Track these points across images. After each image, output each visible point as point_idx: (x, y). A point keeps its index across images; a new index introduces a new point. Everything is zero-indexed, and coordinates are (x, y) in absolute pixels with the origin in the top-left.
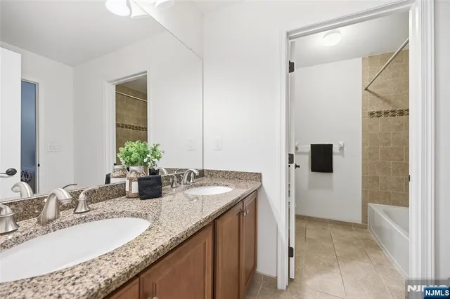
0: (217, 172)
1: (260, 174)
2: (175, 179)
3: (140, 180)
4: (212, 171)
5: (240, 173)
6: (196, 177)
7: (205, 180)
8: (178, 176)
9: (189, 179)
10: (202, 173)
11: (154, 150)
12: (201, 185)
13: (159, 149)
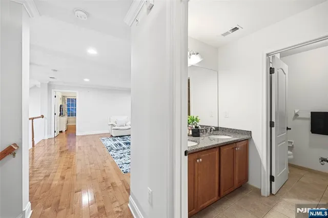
0: (226, 129)
1: (251, 132)
2: (205, 131)
3: (192, 130)
4: (223, 128)
5: (239, 130)
6: (214, 131)
7: (219, 132)
8: (206, 130)
9: (211, 131)
10: (217, 129)
11: (196, 119)
12: (216, 135)
13: (198, 118)
